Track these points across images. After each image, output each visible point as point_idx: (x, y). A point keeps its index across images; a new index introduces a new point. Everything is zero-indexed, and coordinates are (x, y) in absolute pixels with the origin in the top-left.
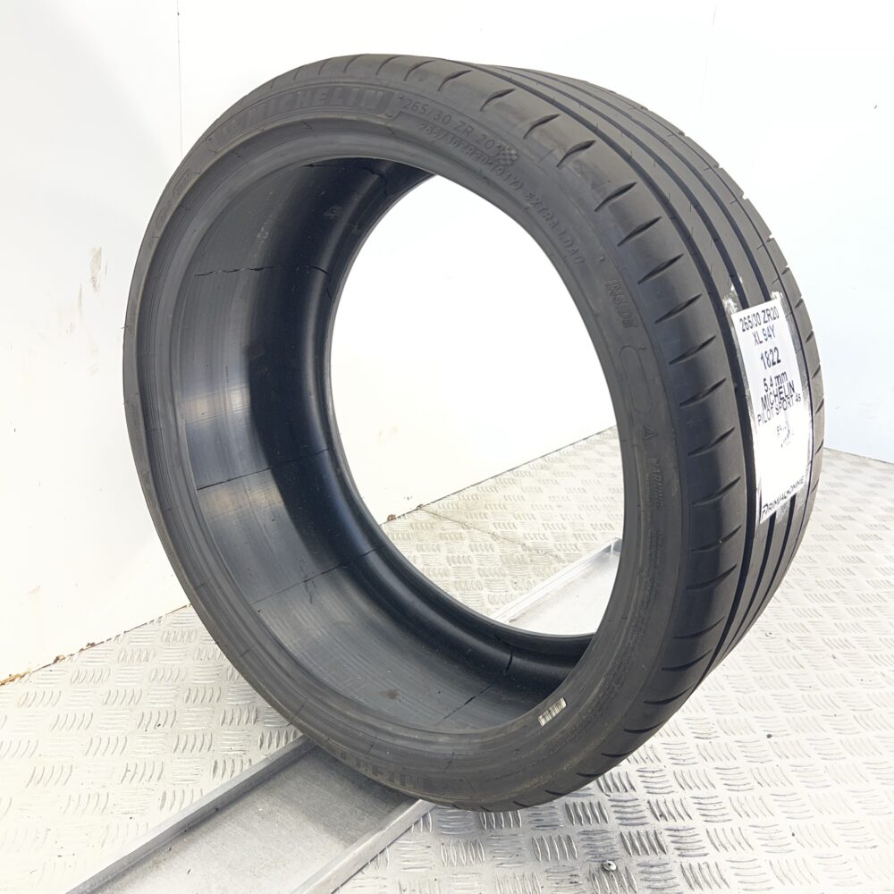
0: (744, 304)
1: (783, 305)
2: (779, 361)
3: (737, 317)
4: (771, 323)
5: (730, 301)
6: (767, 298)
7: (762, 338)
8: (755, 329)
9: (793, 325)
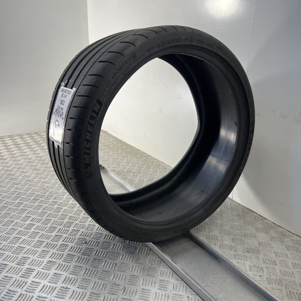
0: (66, 86)
1: (74, 92)
2: (63, 105)
3: (62, 87)
4: (68, 94)
5: (64, 84)
6: (72, 88)
7: (64, 96)
8: (64, 93)
9: (72, 99)
